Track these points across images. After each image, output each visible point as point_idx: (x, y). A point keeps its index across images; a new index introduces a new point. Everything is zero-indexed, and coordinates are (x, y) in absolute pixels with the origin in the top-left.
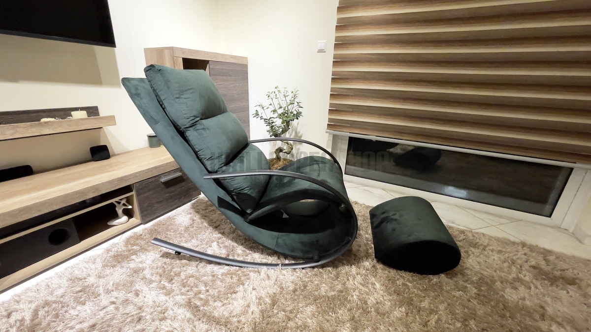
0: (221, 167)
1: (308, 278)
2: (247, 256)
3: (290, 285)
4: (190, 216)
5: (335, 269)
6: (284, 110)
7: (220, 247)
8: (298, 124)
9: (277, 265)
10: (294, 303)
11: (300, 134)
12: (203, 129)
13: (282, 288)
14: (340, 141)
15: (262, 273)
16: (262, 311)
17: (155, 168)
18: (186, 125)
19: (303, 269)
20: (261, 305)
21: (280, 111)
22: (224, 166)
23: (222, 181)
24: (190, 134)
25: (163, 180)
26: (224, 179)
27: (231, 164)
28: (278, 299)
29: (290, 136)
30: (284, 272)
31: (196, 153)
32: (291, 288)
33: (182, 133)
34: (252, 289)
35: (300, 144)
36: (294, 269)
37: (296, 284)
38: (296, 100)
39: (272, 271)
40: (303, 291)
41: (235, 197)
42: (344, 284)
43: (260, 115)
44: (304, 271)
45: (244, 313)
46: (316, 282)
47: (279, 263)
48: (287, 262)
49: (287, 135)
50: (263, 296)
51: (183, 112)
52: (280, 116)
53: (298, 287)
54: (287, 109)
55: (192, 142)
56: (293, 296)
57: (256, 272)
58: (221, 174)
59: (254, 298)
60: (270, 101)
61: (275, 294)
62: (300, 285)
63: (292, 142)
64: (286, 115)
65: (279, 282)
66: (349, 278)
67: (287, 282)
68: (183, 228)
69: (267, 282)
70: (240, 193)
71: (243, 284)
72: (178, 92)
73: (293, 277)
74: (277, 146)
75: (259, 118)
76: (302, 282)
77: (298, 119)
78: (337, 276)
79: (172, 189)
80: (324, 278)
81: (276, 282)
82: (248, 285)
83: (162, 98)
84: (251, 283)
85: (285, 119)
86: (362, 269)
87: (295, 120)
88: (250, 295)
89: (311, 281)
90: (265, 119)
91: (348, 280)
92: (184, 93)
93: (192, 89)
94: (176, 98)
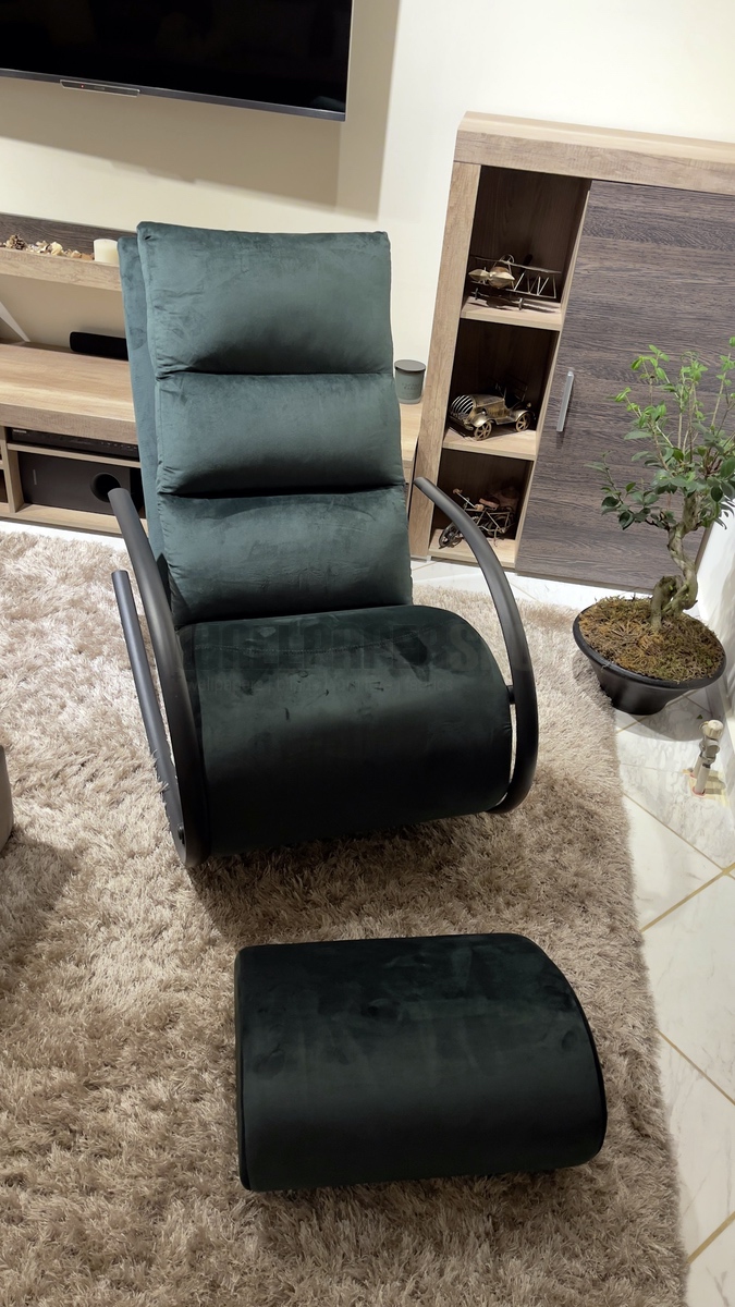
22: (173, 494)
27: (195, 501)
72: (163, 294)
92: (175, 300)
93: (198, 293)
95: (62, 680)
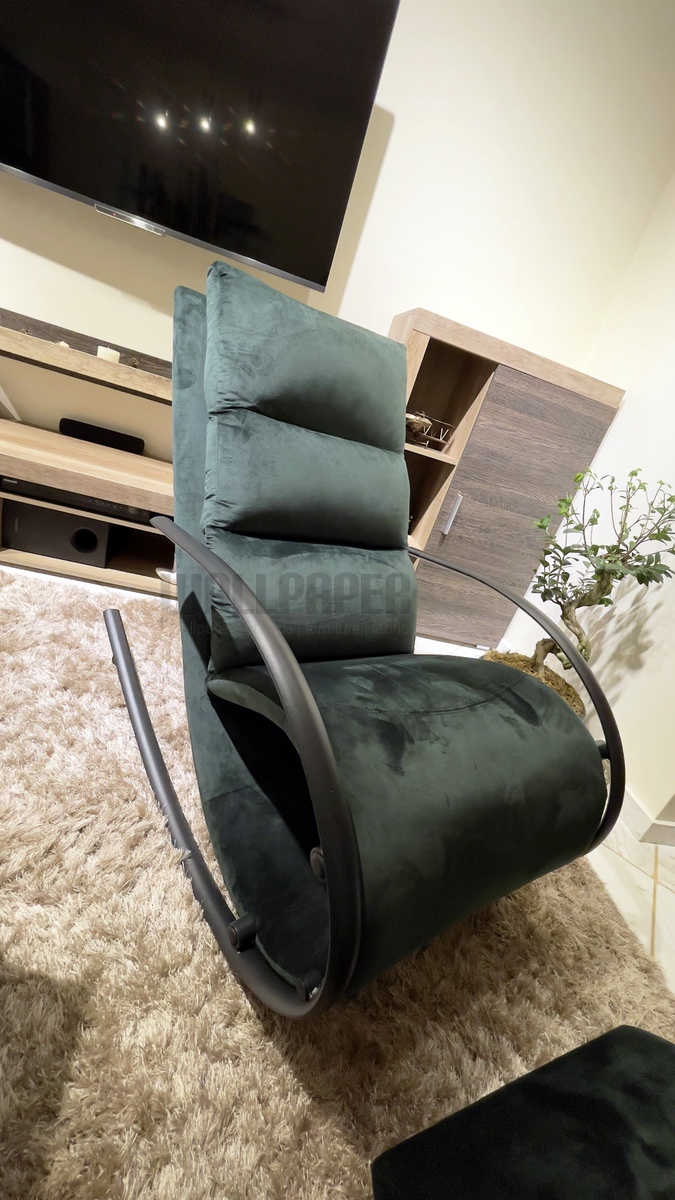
0: (213, 527)
12: (236, 428)
18: (212, 407)
22: (223, 528)
24: (210, 428)
51: (219, 375)
72: (235, 329)
77: (646, 583)
83: (207, 337)
92: (247, 337)
94: (223, 341)
95: (48, 720)
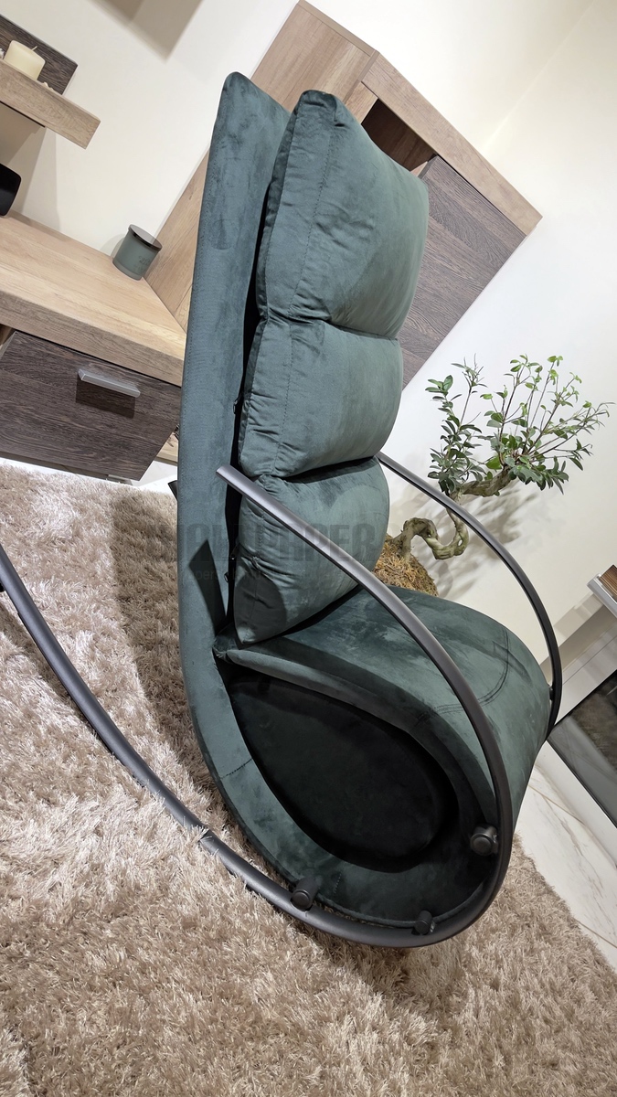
0: (274, 476)
1: (245, 922)
2: (140, 734)
3: (189, 898)
4: (76, 514)
5: (327, 962)
6: (526, 434)
7: (93, 658)
8: (529, 499)
9: (194, 821)
10: (165, 953)
11: (512, 530)
12: (314, 349)
13: (164, 889)
14: (607, 637)
15: (145, 812)
16: (77, 903)
17: (94, 332)
18: (282, 307)
19: (249, 888)
20: (87, 886)
21: (511, 430)
22: (283, 478)
23: (244, 509)
24: (273, 336)
25: (87, 374)
26: (258, 510)
27: (302, 486)
28: (136, 907)
29: (481, 513)
30: (199, 855)
31: (245, 390)
32: (185, 910)
33: (254, 318)
34: (92, 828)
35: (490, 556)
36: (227, 869)
37: (205, 912)
38: (582, 436)
39: (170, 825)
40: (209, 942)
41: (241, 572)
42: (323, 1021)
43: (449, 398)
44: (247, 894)
45: (37, 870)
46: (256, 952)
47: (204, 820)
48: (223, 836)
49: (474, 506)
50: (108, 869)
51: (306, 271)
52: (502, 443)
53: (203, 922)
54: (534, 438)
55: (260, 359)
56: (175, 933)
57: (132, 793)
58: (257, 490)
59: (82, 855)
60: (510, 381)
61: (138, 887)
62: (212, 922)
63: (471, 533)
64: (520, 450)
65: (167, 869)
66: (347, 1017)
67: (188, 886)
68: (39, 534)
69: (141, 842)
70: (262, 573)
71: (82, 798)
72: (336, 213)
73: (208, 887)
74: (422, 509)
75: (440, 404)
76: (223, 918)
77: (542, 487)
78: (319, 985)
79: (87, 412)
80: (282, 958)
81: (161, 863)
82: (92, 810)
83: (286, 197)
84: (102, 810)
85: (508, 459)
86: (395, 1025)
87: (533, 486)
88: (78, 837)
89: (246, 936)
90: (452, 418)
91: (340, 1019)
92: (347, 226)
93: (371, 228)
94: (319, 225)
